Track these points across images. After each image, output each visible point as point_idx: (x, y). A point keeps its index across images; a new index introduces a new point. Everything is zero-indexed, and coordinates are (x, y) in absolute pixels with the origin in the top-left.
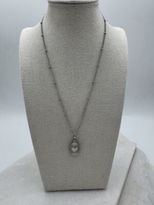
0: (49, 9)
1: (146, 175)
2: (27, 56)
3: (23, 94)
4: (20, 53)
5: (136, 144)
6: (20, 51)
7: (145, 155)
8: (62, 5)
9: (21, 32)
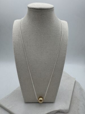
0: (28, 11)
1: (81, 94)
2: (16, 36)
3: (14, 55)
4: (13, 34)
5: (75, 79)
6: (13, 33)
7: (79, 84)
8: (35, 10)
9: (14, 22)
